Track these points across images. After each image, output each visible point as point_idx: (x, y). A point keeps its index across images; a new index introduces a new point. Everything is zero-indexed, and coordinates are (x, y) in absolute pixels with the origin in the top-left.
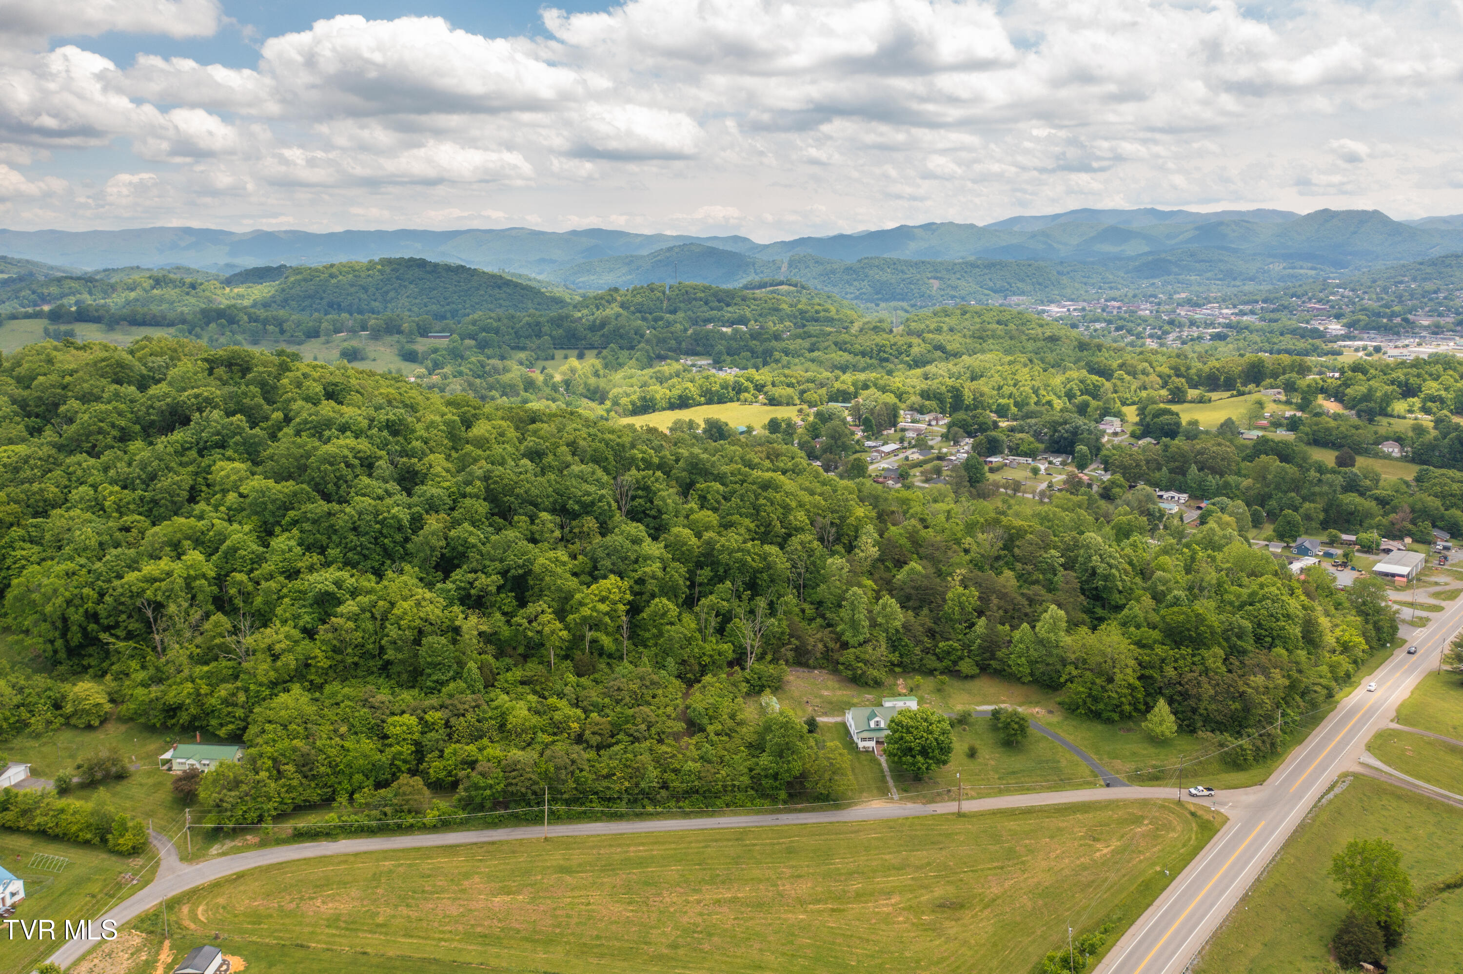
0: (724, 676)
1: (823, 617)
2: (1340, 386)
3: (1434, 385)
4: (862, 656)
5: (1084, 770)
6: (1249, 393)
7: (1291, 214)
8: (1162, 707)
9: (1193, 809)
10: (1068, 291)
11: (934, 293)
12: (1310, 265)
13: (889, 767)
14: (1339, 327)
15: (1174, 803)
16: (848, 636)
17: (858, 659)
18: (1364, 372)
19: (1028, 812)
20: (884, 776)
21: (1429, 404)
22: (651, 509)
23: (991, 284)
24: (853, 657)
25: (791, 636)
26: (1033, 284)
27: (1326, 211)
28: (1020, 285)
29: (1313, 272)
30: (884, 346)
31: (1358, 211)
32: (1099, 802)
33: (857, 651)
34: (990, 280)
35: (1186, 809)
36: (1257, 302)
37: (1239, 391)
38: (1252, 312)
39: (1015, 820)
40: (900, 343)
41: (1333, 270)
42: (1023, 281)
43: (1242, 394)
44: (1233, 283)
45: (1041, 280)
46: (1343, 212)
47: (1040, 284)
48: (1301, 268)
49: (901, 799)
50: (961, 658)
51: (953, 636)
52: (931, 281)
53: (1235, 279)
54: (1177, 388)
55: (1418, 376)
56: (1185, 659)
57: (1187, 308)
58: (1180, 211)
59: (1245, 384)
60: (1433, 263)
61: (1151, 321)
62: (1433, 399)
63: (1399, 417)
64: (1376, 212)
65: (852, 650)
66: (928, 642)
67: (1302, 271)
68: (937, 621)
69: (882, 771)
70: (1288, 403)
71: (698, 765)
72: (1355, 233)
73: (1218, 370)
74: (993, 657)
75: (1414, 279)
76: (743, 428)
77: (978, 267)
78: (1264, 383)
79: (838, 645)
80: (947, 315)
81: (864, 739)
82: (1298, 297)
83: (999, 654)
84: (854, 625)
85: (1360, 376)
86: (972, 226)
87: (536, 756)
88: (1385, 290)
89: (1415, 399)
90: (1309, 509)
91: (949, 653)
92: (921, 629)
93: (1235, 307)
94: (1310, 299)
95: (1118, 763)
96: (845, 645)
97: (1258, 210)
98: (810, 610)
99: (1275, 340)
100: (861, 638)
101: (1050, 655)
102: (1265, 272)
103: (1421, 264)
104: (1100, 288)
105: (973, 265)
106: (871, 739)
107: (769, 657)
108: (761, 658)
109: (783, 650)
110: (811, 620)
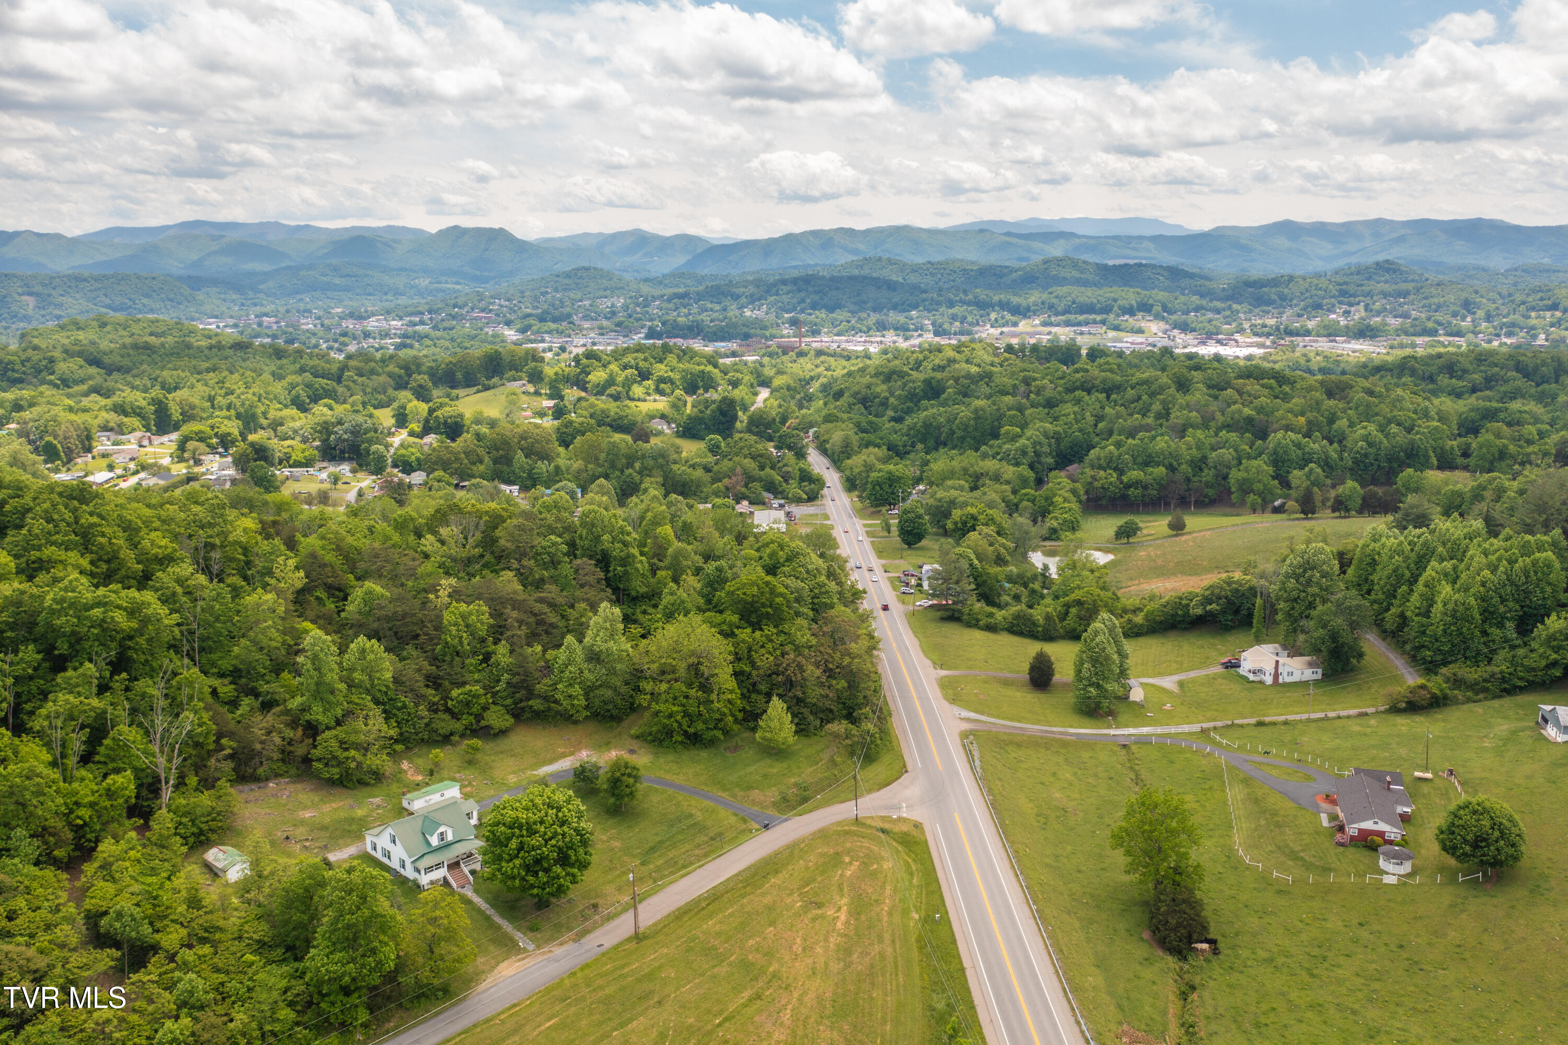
0: (133, 834)
1: (254, 693)
4: (353, 738)
5: (727, 817)
8: (778, 706)
9: (880, 825)
13: (487, 900)
15: (853, 824)
16: (318, 714)
17: (344, 745)
20: (488, 918)
24: (334, 744)
25: (220, 736)
32: (777, 854)
33: (338, 731)
35: (870, 827)
49: (538, 946)
50: (487, 709)
51: (468, 677)
65: (328, 734)
68: (435, 660)
69: (479, 911)
74: (531, 693)
79: (300, 732)
81: (429, 869)
83: (540, 688)
84: (322, 691)
91: (467, 703)
92: (418, 677)
96: (312, 730)
98: (226, 689)
100: (339, 712)
101: (612, 672)
106: (438, 866)
107: (192, 780)
108: (181, 783)
109: (212, 762)
110: (233, 704)
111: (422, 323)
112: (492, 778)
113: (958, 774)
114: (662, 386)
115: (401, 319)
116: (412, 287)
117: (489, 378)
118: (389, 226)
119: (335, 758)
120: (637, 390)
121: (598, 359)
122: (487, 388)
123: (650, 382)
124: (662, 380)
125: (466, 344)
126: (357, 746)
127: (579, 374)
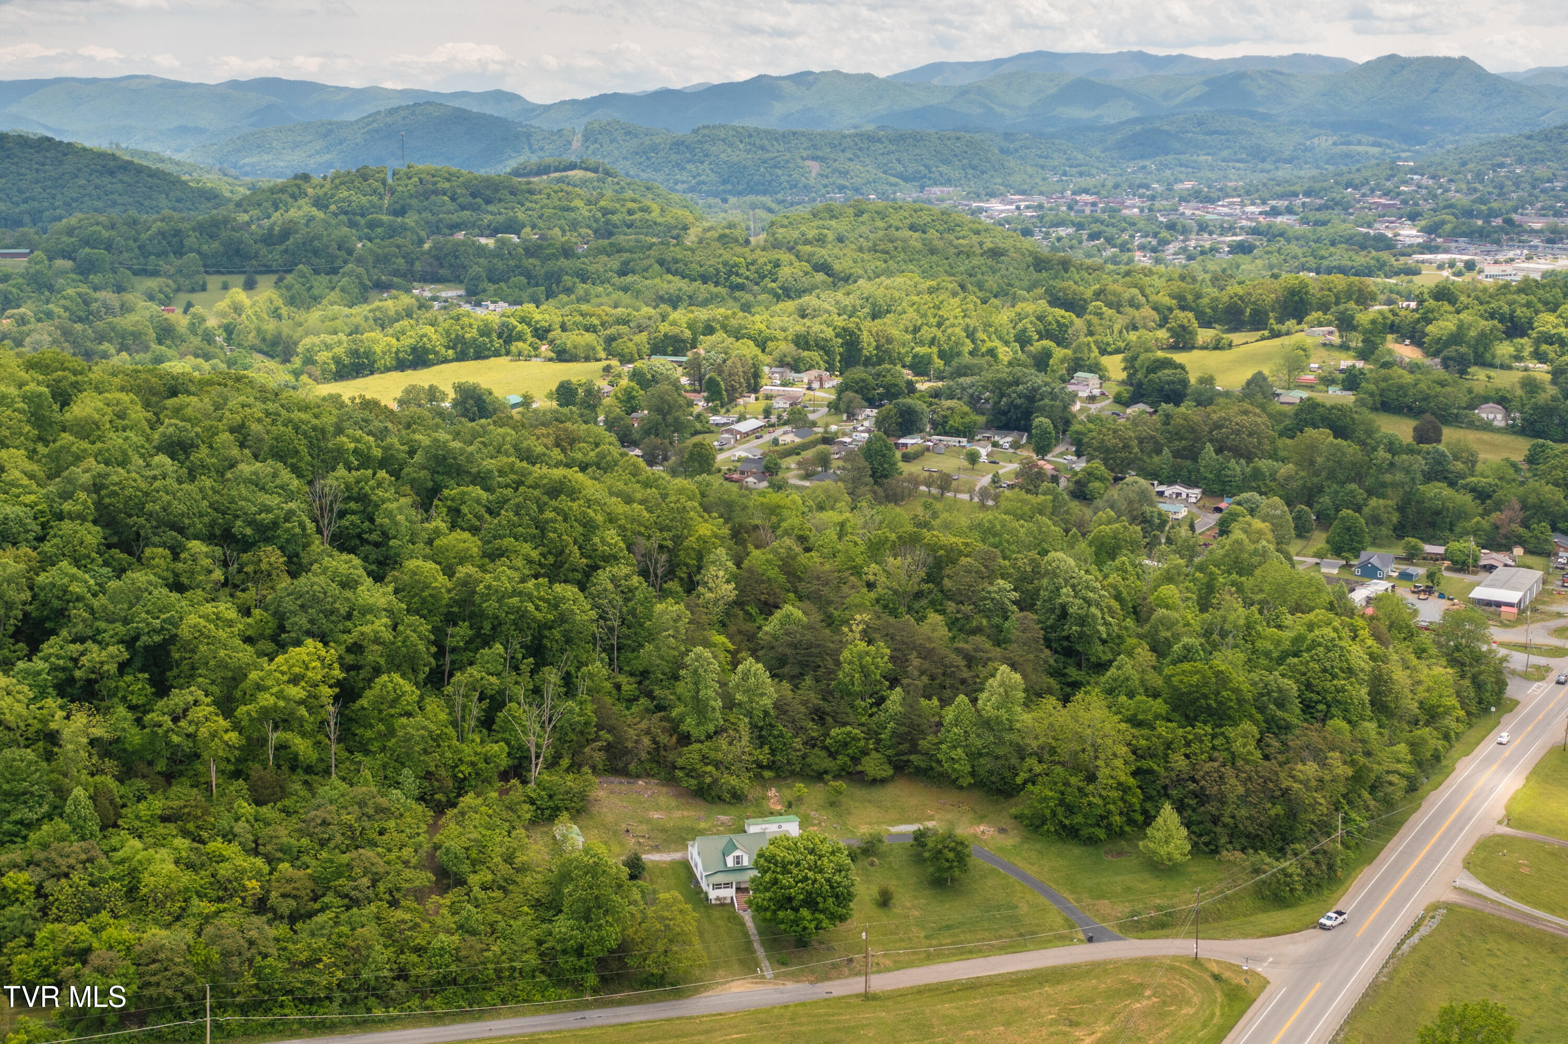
0: (494, 795)
1: (650, 695)
2: (1418, 321)
3: (1550, 318)
4: (712, 755)
5: (1054, 917)
6: (1288, 333)
7: (1342, 62)
8: (1168, 815)
9: (1216, 970)
10: (1017, 178)
11: (812, 182)
12: (1371, 139)
13: (758, 928)
14: (1414, 232)
15: (1188, 963)
16: (689, 725)
17: (705, 759)
18: (1452, 300)
19: (972, 986)
20: (749, 942)
21: (1544, 347)
22: (371, 531)
23: (900, 168)
24: (696, 756)
25: (600, 727)
26: (964, 168)
27: (1392, 57)
28: (943, 168)
29: (1375, 150)
30: (736, 265)
31: (1438, 59)
33: (704, 747)
34: (899, 161)
35: (1209, 971)
36: (1296, 195)
37: (1272, 330)
38: (1290, 211)
39: (952, 1001)
40: (761, 261)
41: (1404, 147)
42: (947, 162)
43: (1275, 335)
44: (1260, 166)
45: (975, 162)
46: (1418, 59)
47: (974, 168)
48: (1359, 143)
49: (776, 977)
50: (865, 753)
51: (852, 719)
52: (808, 163)
53: (1263, 160)
54: (1183, 327)
55: (1528, 305)
56: (1201, 741)
57: (1193, 204)
58: (1181, 57)
59: (1281, 321)
60: (1546, 137)
61: (1141, 224)
62: (1549, 339)
63: (1503, 367)
64: (1464, 60)
65: (696, 746)
66: (814, 730)
67: (1360, 149)
68: (826, 695)
69: (746, 934)
70: (1344, 347)
71: (456, 938)
72: (1435, 91)
73: (1241, 298)
74: (914, 749)
75: (1520, 161)
76: (515, 399)
77: (879, 140)
78: (1308, 318)
79: (674, 739)
80: (833, 217)
81: (717, 886)
82: (1356, 188)
83: (923, 744)
84: (700, 708)
85: (1447, 307)
86: (869, 77)
87: (189, 936)
88: (1479, 176)
89: (1524, 340)
90: (1377, 508)
91: (846, 744)
92: (803, 709)
93: (1264, 203)
94: (1373, 191)
95: (1104, 905)
96: (685, 739)
97: (1296, 55)
98: (628, 685)
99: (1323, 252)
100: (711, 728)
101: (1001, 742)
102: (1306, 149)
103: (1529, 137)
104: (1065, 174)
105: (871, 138)
106: (728, 885)
107: (565, 762)
108: (552, 764)
109: (587, 750)
110: (631, 701)
119: (694, 769)
126: (717, 764)
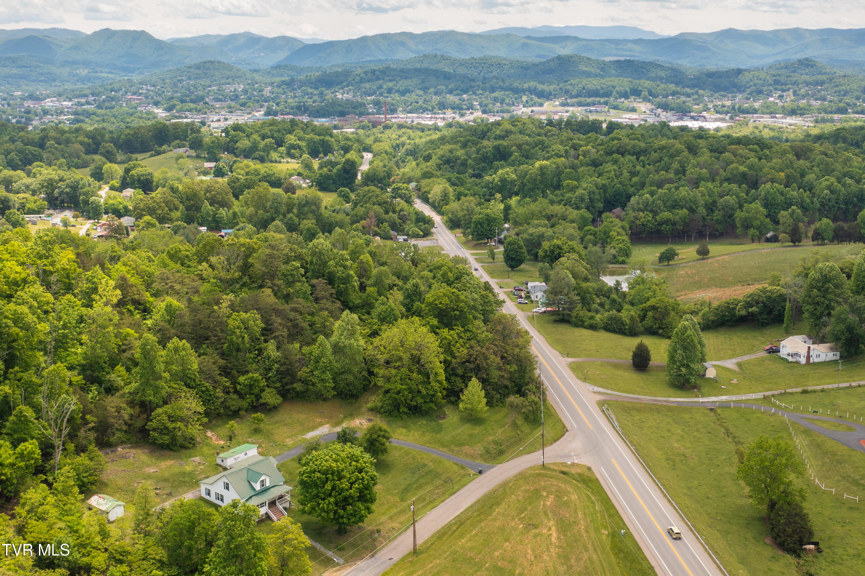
1: (98, 381)
4: (179, 413)
9: (561, 469)
15: (541, 469)
16: (149, 396)
17: (172, 418)
24: (165, 417)
25: (84, 413)
33: (166, 408)
35: (554, 470)
37: (156, 151)
50: (262, 391)
51: (249, 367)
54: (108, 152)
60: (197, 67)
65: (160, 410)
66: (226, 381)
68: (224, 355)
70: (198, 157)
74: (294, 379)
79: (137, 409)
83: (301, 374)
91: (251, 386)
92: (214, 367)
96: (147, 408)
100: (164, 394)
101: (353, 361)
106: (263, 505)
107: (71, 446)
109: (82, 432)
110: (85, 389)
111: (88, 103)
112: (275, 442)
113: (605, 431)
114: (293, 151)
115: (70, 100)
116: (74, 76)
117: (161, 145)
118: (53, 29)
119: (166, 428)
120: (274, 155)
121: (243, 131)
122: (159, 153)
123: (283, 148)
124: (293, 147)
125: (128, 120)
126: (182, 420)
127: (229, 142)
